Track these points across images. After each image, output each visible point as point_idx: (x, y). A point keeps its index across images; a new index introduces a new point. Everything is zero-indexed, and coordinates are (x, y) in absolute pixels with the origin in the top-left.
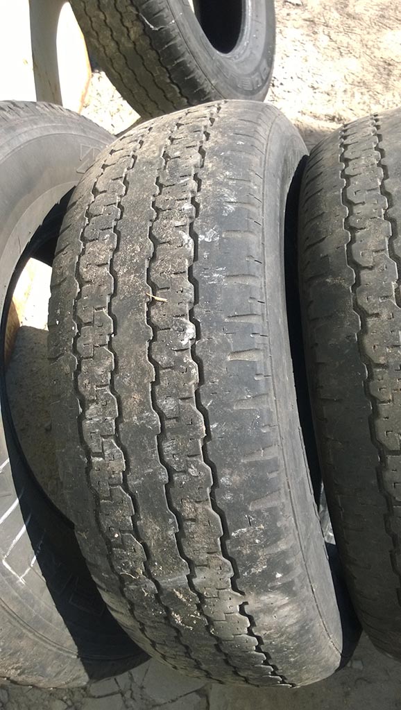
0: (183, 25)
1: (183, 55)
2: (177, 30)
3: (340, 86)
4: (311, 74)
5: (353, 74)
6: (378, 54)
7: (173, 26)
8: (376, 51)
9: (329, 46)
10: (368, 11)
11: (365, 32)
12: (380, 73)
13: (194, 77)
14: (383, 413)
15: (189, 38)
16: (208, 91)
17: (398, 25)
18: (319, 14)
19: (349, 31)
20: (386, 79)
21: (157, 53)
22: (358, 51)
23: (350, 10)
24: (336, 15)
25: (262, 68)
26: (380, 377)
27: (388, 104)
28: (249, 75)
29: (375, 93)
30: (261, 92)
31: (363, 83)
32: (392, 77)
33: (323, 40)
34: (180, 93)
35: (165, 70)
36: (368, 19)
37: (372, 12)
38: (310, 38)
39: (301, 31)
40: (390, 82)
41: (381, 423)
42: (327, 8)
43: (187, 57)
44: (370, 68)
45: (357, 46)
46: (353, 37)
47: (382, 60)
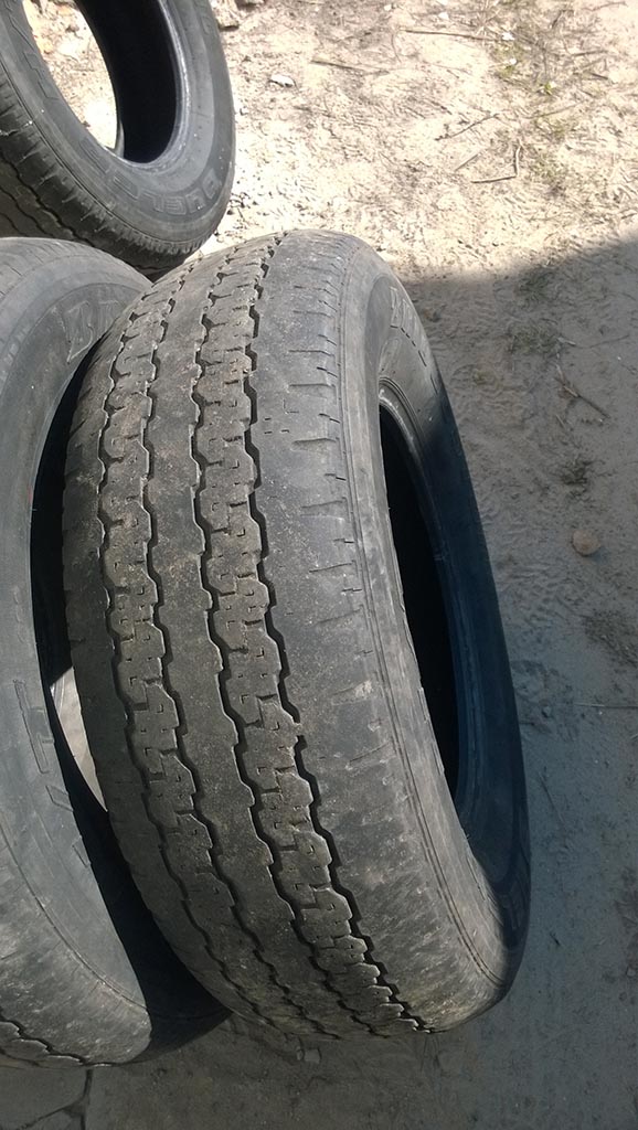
0: (47, 127)
1: (53, 168)
2: (38, 135)
3: (341, 204)
4: (299, 187)
5: (362, 186)
6: (400, 155)
7: (30, 130)
8: (398, 150)
9: (328, 145)
10: (391, 91)
11: (385, 123)
12: (401, 183)
13: (76, 199)
14: (126, 654)
15: (59, 145)
16: (102, 219)
17: (434, 111)
18: (319, 97)
19: (361, 122)
20: (409, 192)
21: (13, 166)
22: (371, 151)
23: (365, 91)
24: (343, 98)
25: (206, 182)
26: (121, 604)
27: (409, 229)
28: (181, 193)
29: (392, 213)
30: (204, 217)
31: (375, 199)
32: (417, 189)
33: (321, 136)
34: (59, 221)
35: (29, 191)
36: (390, 103)
37: (397, 92)
38: (301, 134)
39: (290, 124)
40: (414, 196)
41: (124, 668)
42: (332, 88)
43: (59, 171)
44: (387, 177)
45: (369, 143)
46: (367, 131)
47: (405, 163)
